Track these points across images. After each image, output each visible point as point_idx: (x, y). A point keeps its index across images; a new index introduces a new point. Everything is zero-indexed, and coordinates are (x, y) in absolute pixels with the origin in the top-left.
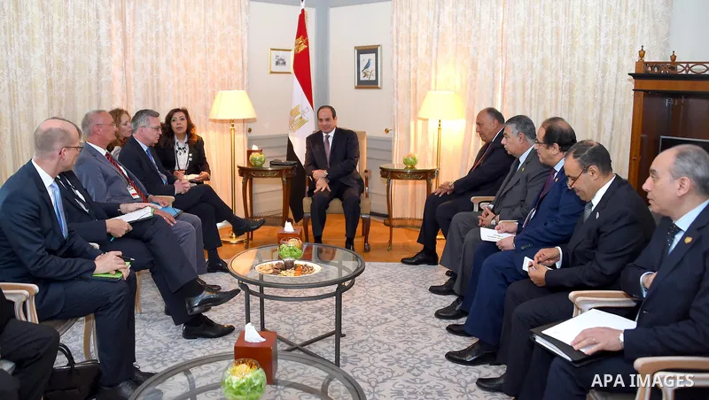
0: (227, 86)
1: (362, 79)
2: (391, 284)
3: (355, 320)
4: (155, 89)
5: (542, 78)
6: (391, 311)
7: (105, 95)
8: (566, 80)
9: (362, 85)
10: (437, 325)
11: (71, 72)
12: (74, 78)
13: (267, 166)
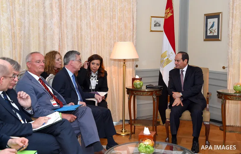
0: (123, 39)
1: (208, 34)
4: (80, 40)
7: (48, 43)
9: (208, 38)
11: (27, 28)
12: (29, 32)
13: (144, 88)
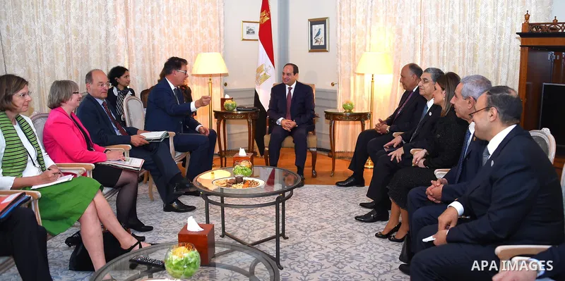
0: (207, 49)
2: (329, 201)
3: (298, 227)
4: (151, 52)
5: (452, 40)
6: (326, 220)
7: (112, 56)
8: (471, 42)
10: (362, 231)
11: (85, 38)
12: (88, 43)
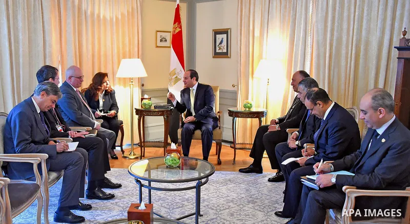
1: (217, 51)
2: (233, 185)
3: (209, 207)
6: (233, 202)
9: (217, 55)
